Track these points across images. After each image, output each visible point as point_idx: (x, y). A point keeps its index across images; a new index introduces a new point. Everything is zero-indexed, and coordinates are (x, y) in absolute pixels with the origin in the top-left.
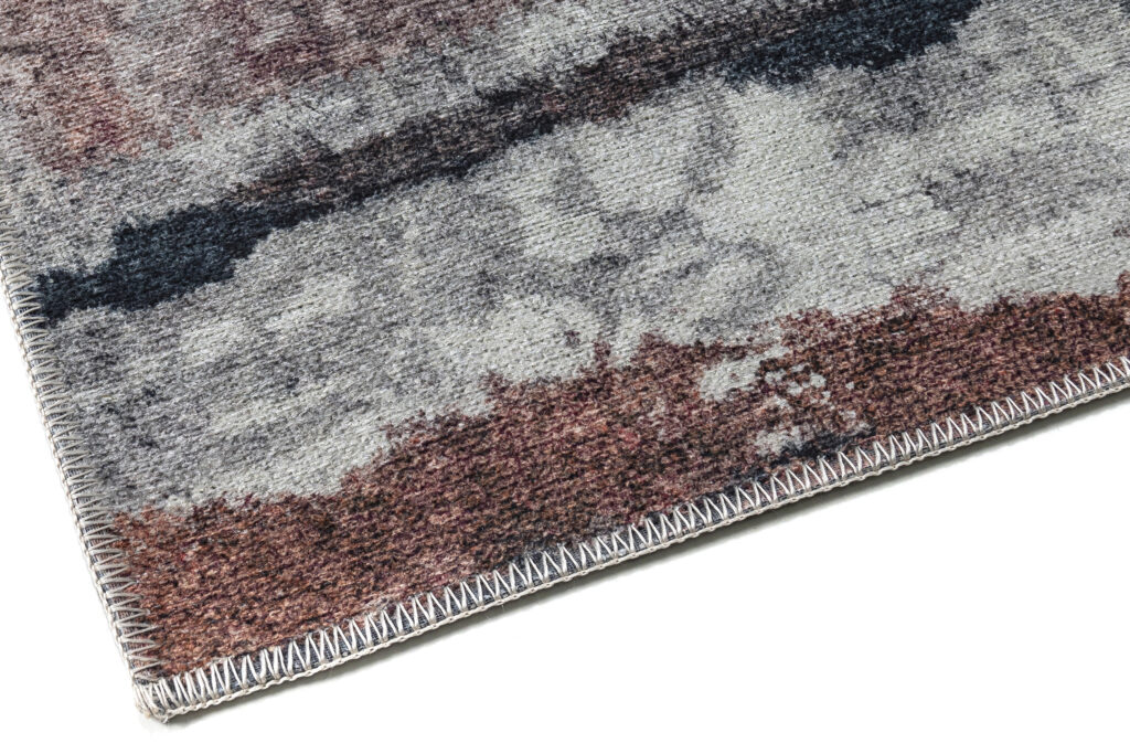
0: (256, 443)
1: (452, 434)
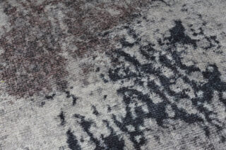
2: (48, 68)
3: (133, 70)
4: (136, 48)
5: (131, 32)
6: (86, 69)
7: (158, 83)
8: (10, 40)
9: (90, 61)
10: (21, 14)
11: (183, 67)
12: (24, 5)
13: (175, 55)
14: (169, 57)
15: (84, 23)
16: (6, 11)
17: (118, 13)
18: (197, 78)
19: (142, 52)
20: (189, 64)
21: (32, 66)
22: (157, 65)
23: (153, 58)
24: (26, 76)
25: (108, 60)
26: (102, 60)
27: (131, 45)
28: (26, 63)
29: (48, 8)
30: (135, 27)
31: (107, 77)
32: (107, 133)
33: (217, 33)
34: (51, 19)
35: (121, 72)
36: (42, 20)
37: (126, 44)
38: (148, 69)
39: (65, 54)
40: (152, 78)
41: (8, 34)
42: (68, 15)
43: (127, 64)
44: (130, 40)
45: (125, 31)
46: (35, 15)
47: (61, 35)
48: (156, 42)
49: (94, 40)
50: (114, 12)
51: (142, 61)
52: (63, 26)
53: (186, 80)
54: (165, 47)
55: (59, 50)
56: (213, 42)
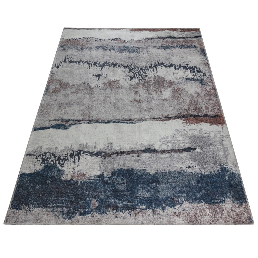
0: (195, 33)
1: (189, 31)
2: (157, 80)
3: (142, 76)
4: (140, 79)
5: (140, 82)
6: (150, 78)
7: (139, 73)
8: (162, 86)
9: (149, 79)
10: (159, 90)
11: (134, 73)
12: (158, 92)
13: (134, 75)
14: (135, 75)
15: (147, 86)
16: (162, 92)
17: (140, 86)
18: (133, 71)
19: (139, 78)
20: (133, 73)
21: (159, 81)
22: (138, 75)
23: (138, 76)
24: (161, 79)
25: (146, 78)
26: (147, 79)
27: (141, 79)
28: (160, 81)
29: (153, 90)
30: (138, 82)
31: (147, 76)
32: (151, 69)
33: (125, 77)
34: (153, 88)
35: (144, 76)
36: (155, 88)
37: (142, 80)
38: (140, 75)
39: (153, 81)
40: (140, 74)
41: (162, 88)
42: (150, 88)
43: (143, 77)
44: (140, 80)
45: (141, 82)
46: (156, 90)
47: (152, 85)
48: (136, 78)
49: (147, 82)
50: (141, 86)
51: (140, 77)
52: (151, 86)
53: (135, 72)
54: (135, 77)
55: (154, 82)
56: (126, 76)
